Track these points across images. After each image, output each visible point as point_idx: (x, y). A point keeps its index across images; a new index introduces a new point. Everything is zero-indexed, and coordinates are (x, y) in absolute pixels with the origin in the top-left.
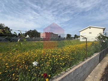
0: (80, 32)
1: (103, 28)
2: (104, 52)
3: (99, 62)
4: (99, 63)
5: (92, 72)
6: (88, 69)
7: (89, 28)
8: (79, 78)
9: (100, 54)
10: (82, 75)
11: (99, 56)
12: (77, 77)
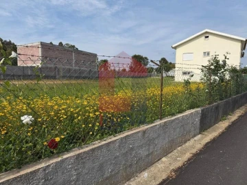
0: (175, 48)
1: (242, 41)
2: (217, 107)
3: (198, 131)
4: (200, 133)
5: (175, 151)
6: (162, 143)
7: (203, 37)
8: (135, 156)
9: (202, 111)
10: (143, 152)
11: (199, 115)
12: (131, 154)
